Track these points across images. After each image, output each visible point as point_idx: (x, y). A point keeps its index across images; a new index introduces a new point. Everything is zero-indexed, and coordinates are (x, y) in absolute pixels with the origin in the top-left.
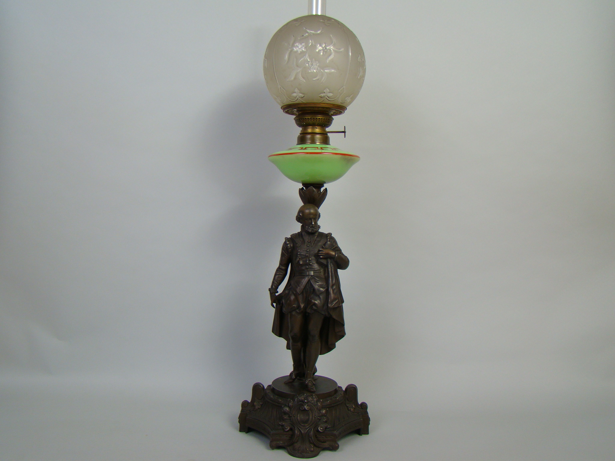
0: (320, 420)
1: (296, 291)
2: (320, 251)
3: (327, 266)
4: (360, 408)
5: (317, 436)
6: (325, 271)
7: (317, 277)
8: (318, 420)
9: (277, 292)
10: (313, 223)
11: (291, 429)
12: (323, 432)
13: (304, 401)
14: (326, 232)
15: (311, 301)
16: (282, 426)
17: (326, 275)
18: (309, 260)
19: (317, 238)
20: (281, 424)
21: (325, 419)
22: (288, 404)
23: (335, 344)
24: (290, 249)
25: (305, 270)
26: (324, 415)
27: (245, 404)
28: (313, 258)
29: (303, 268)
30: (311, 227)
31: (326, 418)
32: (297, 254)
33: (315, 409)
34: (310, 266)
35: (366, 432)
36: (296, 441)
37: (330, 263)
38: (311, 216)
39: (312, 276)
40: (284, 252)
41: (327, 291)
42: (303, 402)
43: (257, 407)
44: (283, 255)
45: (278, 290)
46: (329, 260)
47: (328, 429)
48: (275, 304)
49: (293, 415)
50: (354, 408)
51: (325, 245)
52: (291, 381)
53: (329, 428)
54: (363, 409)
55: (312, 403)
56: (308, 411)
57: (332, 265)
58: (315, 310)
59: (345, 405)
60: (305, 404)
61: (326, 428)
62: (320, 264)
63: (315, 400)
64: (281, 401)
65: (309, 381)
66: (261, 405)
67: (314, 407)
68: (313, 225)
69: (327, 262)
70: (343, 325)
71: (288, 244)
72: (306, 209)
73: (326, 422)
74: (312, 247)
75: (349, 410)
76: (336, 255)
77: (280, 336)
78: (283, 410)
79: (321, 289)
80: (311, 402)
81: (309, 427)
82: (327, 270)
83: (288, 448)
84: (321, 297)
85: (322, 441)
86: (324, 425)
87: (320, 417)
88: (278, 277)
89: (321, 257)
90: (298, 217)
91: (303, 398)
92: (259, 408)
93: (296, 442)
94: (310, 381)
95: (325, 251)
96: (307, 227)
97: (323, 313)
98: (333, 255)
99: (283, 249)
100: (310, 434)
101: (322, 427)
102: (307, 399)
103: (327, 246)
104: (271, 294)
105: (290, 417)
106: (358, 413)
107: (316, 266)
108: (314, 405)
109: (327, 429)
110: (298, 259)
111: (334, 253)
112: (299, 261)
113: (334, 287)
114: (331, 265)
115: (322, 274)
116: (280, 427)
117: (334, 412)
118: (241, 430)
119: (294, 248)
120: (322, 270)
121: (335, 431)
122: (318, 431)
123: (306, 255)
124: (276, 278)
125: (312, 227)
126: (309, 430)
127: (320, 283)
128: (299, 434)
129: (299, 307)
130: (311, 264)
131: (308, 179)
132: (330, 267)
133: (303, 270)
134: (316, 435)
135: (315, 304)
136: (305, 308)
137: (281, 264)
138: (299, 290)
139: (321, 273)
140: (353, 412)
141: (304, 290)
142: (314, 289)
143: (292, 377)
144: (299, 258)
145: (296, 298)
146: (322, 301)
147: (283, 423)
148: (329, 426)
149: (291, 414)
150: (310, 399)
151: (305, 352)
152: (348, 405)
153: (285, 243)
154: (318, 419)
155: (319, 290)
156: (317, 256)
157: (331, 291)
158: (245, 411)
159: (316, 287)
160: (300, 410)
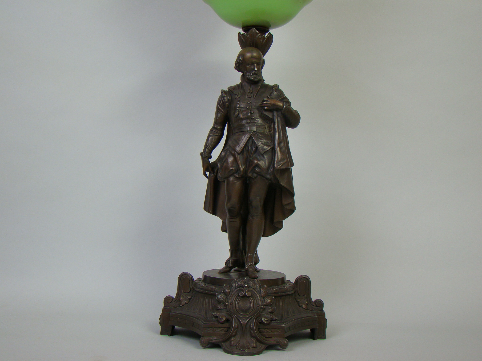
0: (264, 309)
1: (235, 151)
2: (264, 101)
3: (272, 121)
4: (314, 305)
5: (261, 329)
6: (270, 127)
7: (261, 133)
8: (262, 310)
9: (211, 157)
10: (256, 69)
11: (227, 321)
12: (268, 324)
14: (272, 84)
15: (253, 162)
16: (216, 317)
17: (272, 132)
18: (251, 113)
19: (260, 89)
20: (215, 314)
21: (271, 310)
22: (224, 291)
23: (282, 222)
24: (227, 102)
25: (246, 125)
26: (268, 305)
27: (168, 300)
28: (256, 111)
29: (244, 122)
30: (253, 74)
31: (271, 308)
32: (236, 107)
33: (258, 296)
34: (252, 120)
35: (323, 336)
36: (234, 334)
37: (277, 116)
38: (254, 60)
39: (254, 131)
40: (219, 107)
41: (273, 149)
42: (243, 287)
43: (183, 303)
44: (218, 111)
45: (211, 155)
46: (275, 113)
47: (275, 322)
48: (208, 173)
49: (230, 303)
50: (307, 304)
51: (270, 95)
52: (228, 269)
53: (275, 320)
54: (317, 306)
55: (254, 289)
56: (249, 298)
57: (279, 119)
58: (258, 173)
59: (295, 299)
60: (245, 289)
61: (272, 320)
62: (265, 118)
63: (258, 286)
64: (215, 289)
65: (250, 265)
66: (190, 299)
67: (257, 294)
68: (256, 71)
69: (273, 116)
70: (293, 195)
71: (224, 97)
72: (248, 52)
73: (272, 313)
74: (254, 98)
75: (300, 306)
76: (285, 107)
77: (214, 213)
78: (218, 298)
79: (265, 147)
80: (253, 287)
81: (250, 317)
82: (272, 126)
83: (224, 344)
84: (265, 156)
85: (267, 337)
86: (270, 316)
87: (264, 306)
88: (212, 139)
89: (266, 108)
90: (238, 62)
91: (243, 283)
92: (186, 303)
93: (234, 336)
94: (252, 266)
95: (270, 102)
96: (248, 74)
97: (268, 177)
98: (280, 106)
99: (218, 104)
100: (252, 325)
101: (266, 317)
102: (248, 284)
103: (273, 96)
104: (203, 159)
105: (226, 305)
106: (312, 311)
107: (259, 121)
108: (257, 292)
109: (273, 322)
110: (237, 113)
111: (281, 104)
112: (238, 115)
113: (282, 145)
114: (277, 120)
115: (267, 130)
116: (214, 319)
117: (281, 304)
118: (163, 333)
119: (231, 101)
120: (266, 126)
121: (283, 324)
122: (261, 323)
123: (247, 107)
124: (210, 139)
125: (255, 74)
126: (250, 321)
127: (264, 141)
128: (238, 325)
129: (238, 169)
130: (253, 117)
131: (250, 19)
132: (276, 121)
133: (244, 125)
134: (259, 329)
135: (257, 165)
136: (245, 171)
137: (216, 122)
138: (238, 149)
139: (265, 129)
140: (305, 309)
141: (245, 149)
142: (257, 148)
143: (228, 264)
144: (239, 111)
145: (235, 160)
146: (267, 162)
147: (218, 314)
148: (275, 318)
149: (227, 302)
150: (251, 284)
151: (244, 233)
152: (298, 300)
153: (222, 97)
154: (262, 308)
155: (263, 148)
156: (261, 108)
157: (278, 149)
158: (169, 307)
159: (260, 144)
160: (239, 296)
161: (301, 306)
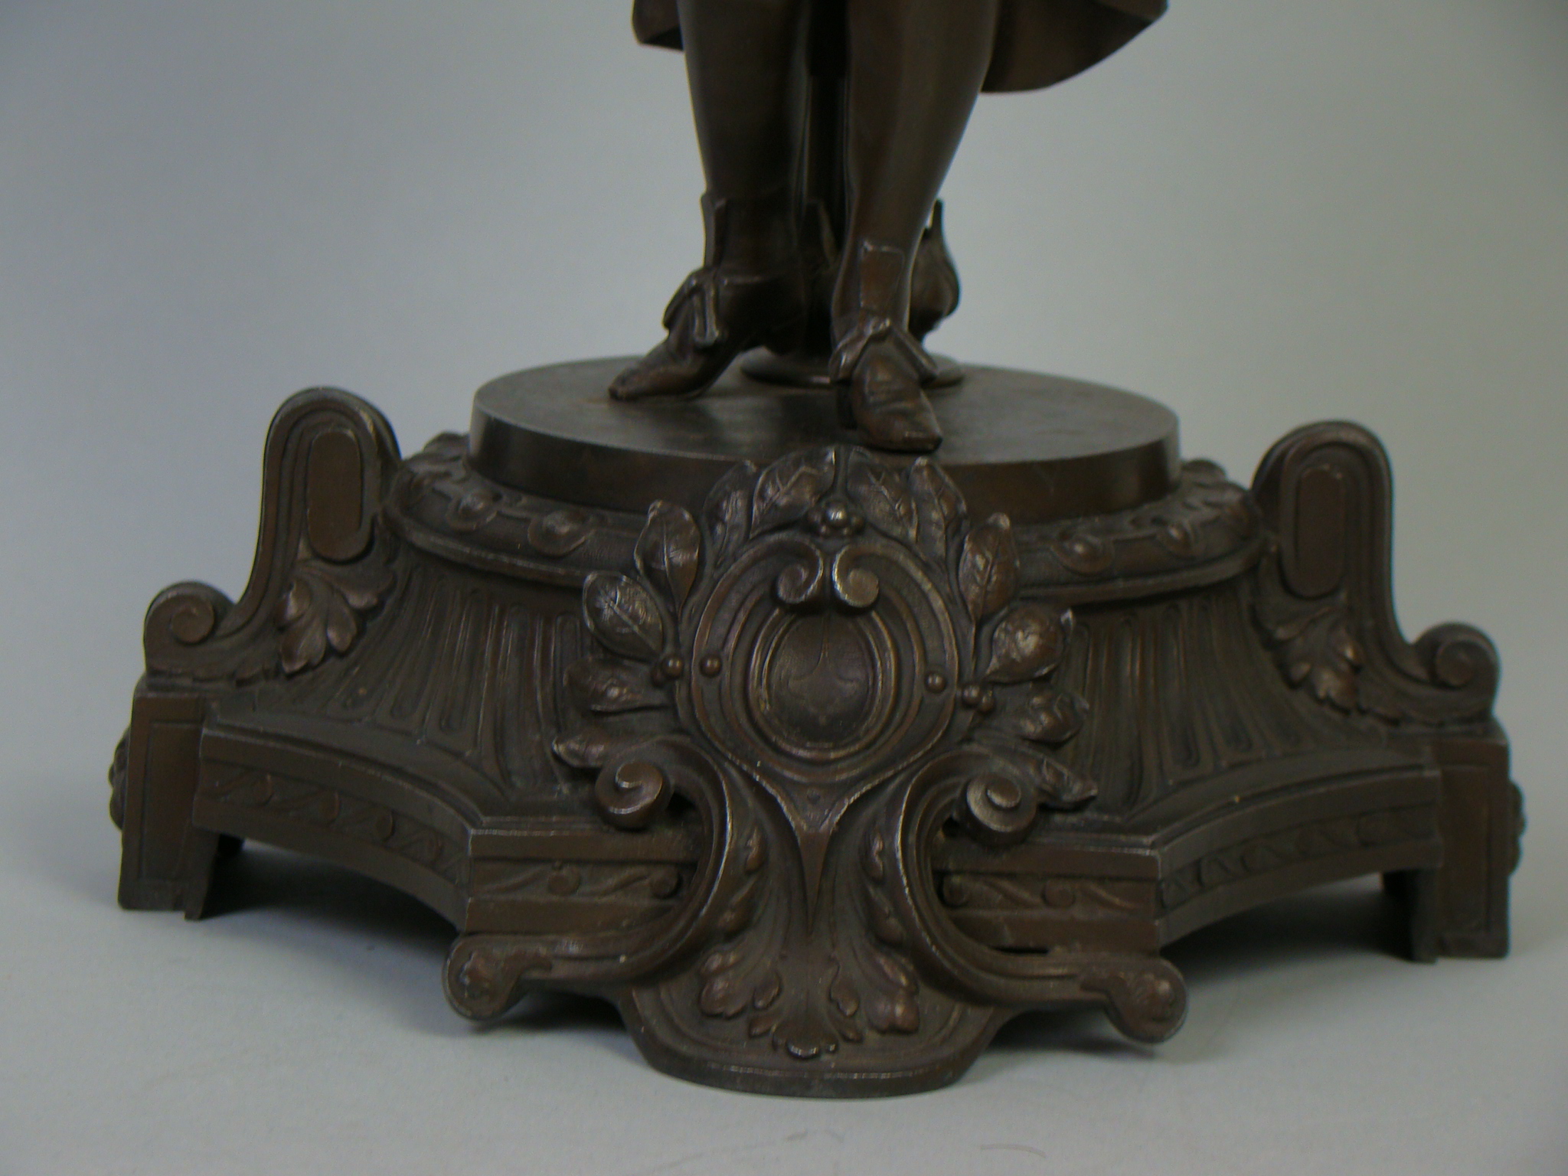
0: (987, 714)
4: (1420, 672)
5: (956, 880)
8: (966, 718)
11: (676, 806)
12: (1019, 839)
13: (817, 518)
16: (585, 775)
20: (573, 753)
21: (1044, 718)
22: (650, 556)
26: (1021, 676)
27: (180, 622)
31: (1047, 708)
33: (939, 604)
35: (1482, 933)
36: (729, 917)
42: (811, 529)
43: (311, 642)
47: (1072, 819)
49: (702, 665)
52: (688, 367)
53: (1079, 806)
54: (1444, 686)
55: (903, 543)
56: (861, 622)
59: (1256, 622)
60: (831, 544)
61: (1048, 806)
63: (935, 516)
65: (877, 337)
66: (363, 616)
67: (927, 586)
73: (1049, 743)
75: (1293, 685)
78: (596, 613)
80: (897, 531)
81: (863, 777)
83: (644, 1001)
85: (1009, 940)
87: (986, 684)
91: (807, 496)
92: (330, 651)
93: (732, 935)
94: (888, 347)
100: (878, 845)
101: (1001, 784)
102: (851, 500)
105: (664, 680)
106: (1395, 722)
108: (926, 568)
109: (1058, 818)
116: (565, 788)
117: (1131, 667)
121: (1147, 840)
122: (962, 826)
126: (868, 813)
128: (763, 843)
134: (941, 876)
140: (1334, 706)
143: (688, 327)
147: (597, 750)
148: (1077, 787)
149: (676, 656)
150: (880, 502)
152: (1281, 633)
154: (967, 705)
158: (186, 682)
160: (776, 601)
161: (1305, 684)
